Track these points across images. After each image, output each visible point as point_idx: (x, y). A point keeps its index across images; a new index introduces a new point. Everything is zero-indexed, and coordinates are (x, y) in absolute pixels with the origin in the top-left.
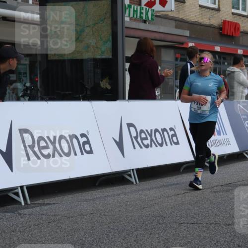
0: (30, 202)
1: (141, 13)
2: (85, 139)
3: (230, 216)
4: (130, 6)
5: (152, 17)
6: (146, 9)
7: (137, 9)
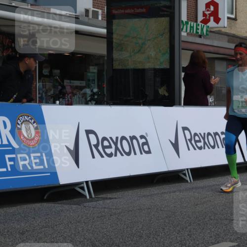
0: (95, 196)
1: (197, 29)
2: (144, 140)
4: (187, 23)
5: (206, 33)
6: (202, 25)
7: (193, 25)
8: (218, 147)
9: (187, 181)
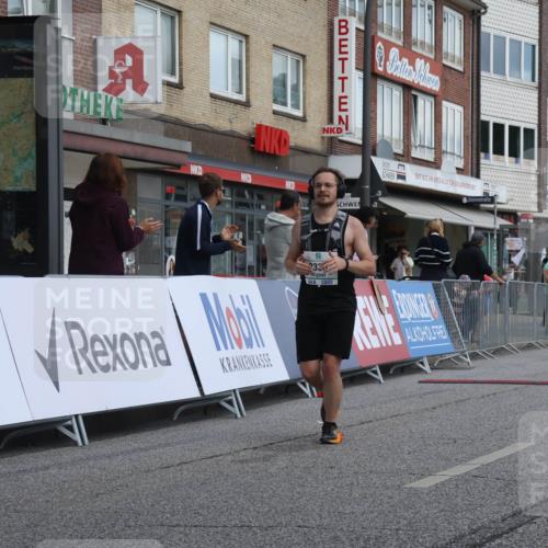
3: (270, 510)
9: (75, 444)
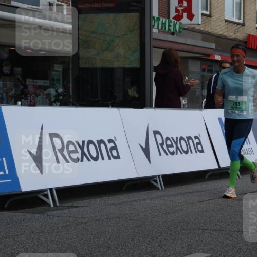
0: (60, 204)
1: (169, 26)
2: (112, 145)
4: (158, 19)
5: (179, 30)
6: (174, 22)
7: (165, 22)
8: (192, 153)
9: (158, 189)
